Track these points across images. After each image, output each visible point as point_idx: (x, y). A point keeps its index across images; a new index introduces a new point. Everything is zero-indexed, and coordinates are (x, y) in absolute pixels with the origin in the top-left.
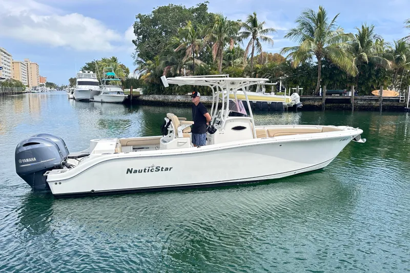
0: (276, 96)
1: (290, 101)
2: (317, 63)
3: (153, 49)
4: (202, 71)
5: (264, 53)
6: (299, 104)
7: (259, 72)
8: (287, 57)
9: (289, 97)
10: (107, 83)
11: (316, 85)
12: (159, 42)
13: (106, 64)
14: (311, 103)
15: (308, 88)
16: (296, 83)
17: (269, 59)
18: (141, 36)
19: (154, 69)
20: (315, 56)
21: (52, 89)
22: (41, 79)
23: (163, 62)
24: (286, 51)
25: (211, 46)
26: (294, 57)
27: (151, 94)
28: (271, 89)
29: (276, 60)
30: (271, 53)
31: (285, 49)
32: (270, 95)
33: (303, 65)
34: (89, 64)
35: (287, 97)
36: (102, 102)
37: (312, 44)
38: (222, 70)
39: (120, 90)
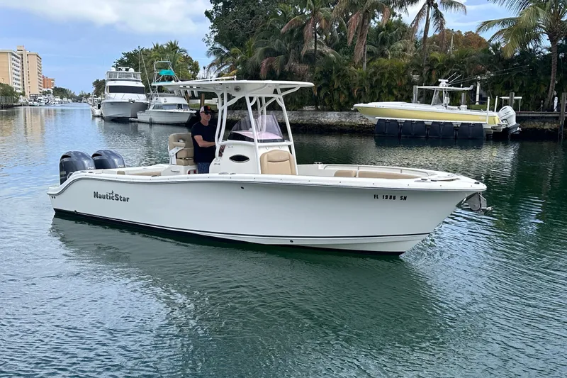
0: (469, 112)
1: (497, 122)
2: (549, 49)
3: (242, 27)
4: (331, 65)
5: (448, 30)
6: (514, 127)
7: (438, 68)
8: (493, 37)
9: (495, 114)
10: (161, 89)
11: (547, 91)
12: (253, 14)
13: (160, 55)
14: (537, 125)
15: (532, 96)
16: (508, 88)
17: (456, 43)
18: (221, 4)
19: (244, 63)
20: (547, 37)
21: (65, 99)
22: (45, 81)
23: (260, 49)
24: (489, 27)
25: (347, 19)
26: (506, 37)
27: (236, 109)
28: (460, 98)
29: (470, 44)
30: (459, 31)
31: (488, 24)
32: (458, 111)
33: (522, 53)
34: (128, 55)
35: (491, 113)
36: (151, 123)
37: (540, 14)
38: (368, 64)
39: (183, 101)
